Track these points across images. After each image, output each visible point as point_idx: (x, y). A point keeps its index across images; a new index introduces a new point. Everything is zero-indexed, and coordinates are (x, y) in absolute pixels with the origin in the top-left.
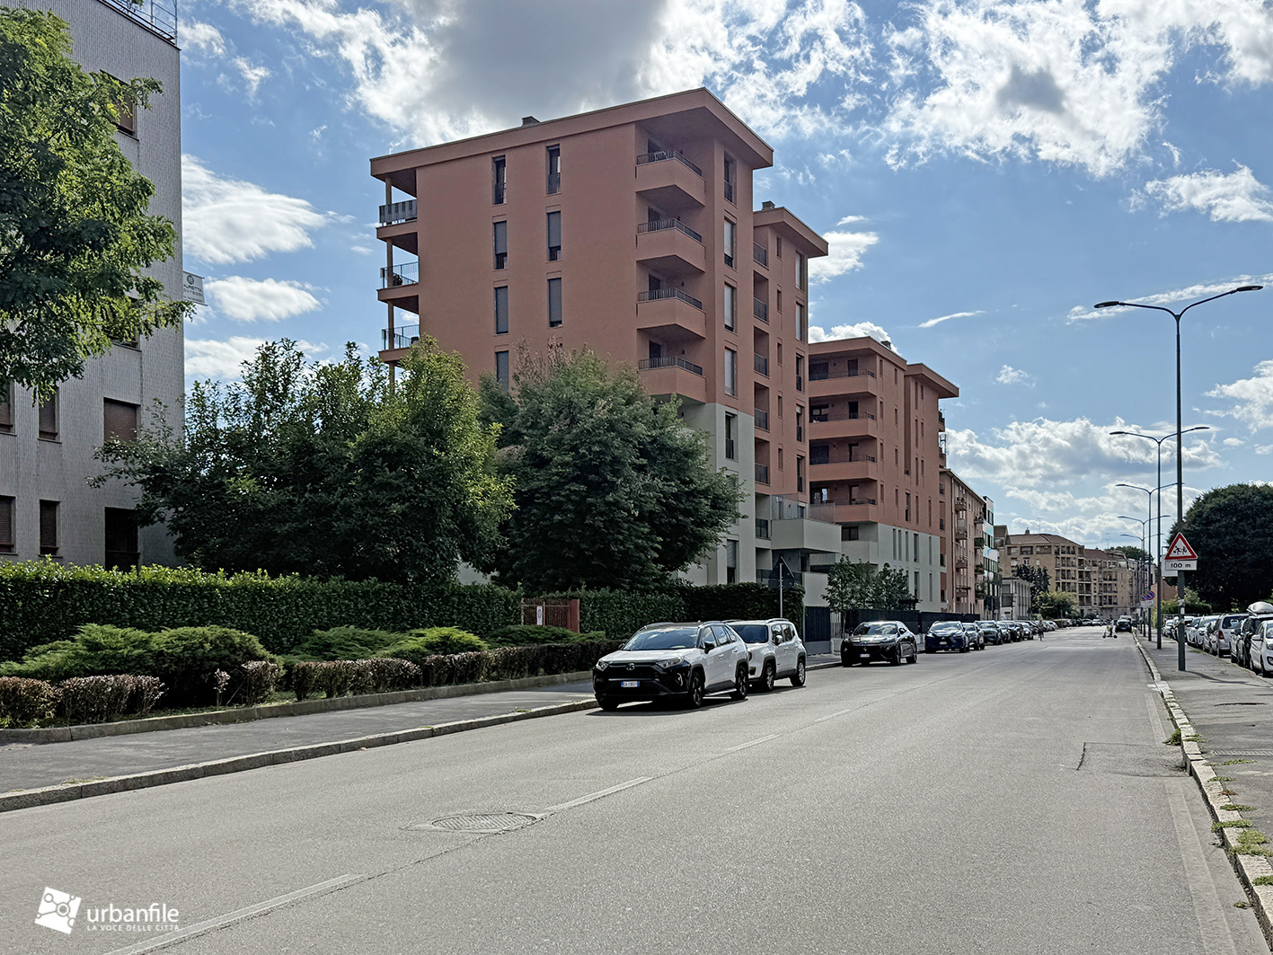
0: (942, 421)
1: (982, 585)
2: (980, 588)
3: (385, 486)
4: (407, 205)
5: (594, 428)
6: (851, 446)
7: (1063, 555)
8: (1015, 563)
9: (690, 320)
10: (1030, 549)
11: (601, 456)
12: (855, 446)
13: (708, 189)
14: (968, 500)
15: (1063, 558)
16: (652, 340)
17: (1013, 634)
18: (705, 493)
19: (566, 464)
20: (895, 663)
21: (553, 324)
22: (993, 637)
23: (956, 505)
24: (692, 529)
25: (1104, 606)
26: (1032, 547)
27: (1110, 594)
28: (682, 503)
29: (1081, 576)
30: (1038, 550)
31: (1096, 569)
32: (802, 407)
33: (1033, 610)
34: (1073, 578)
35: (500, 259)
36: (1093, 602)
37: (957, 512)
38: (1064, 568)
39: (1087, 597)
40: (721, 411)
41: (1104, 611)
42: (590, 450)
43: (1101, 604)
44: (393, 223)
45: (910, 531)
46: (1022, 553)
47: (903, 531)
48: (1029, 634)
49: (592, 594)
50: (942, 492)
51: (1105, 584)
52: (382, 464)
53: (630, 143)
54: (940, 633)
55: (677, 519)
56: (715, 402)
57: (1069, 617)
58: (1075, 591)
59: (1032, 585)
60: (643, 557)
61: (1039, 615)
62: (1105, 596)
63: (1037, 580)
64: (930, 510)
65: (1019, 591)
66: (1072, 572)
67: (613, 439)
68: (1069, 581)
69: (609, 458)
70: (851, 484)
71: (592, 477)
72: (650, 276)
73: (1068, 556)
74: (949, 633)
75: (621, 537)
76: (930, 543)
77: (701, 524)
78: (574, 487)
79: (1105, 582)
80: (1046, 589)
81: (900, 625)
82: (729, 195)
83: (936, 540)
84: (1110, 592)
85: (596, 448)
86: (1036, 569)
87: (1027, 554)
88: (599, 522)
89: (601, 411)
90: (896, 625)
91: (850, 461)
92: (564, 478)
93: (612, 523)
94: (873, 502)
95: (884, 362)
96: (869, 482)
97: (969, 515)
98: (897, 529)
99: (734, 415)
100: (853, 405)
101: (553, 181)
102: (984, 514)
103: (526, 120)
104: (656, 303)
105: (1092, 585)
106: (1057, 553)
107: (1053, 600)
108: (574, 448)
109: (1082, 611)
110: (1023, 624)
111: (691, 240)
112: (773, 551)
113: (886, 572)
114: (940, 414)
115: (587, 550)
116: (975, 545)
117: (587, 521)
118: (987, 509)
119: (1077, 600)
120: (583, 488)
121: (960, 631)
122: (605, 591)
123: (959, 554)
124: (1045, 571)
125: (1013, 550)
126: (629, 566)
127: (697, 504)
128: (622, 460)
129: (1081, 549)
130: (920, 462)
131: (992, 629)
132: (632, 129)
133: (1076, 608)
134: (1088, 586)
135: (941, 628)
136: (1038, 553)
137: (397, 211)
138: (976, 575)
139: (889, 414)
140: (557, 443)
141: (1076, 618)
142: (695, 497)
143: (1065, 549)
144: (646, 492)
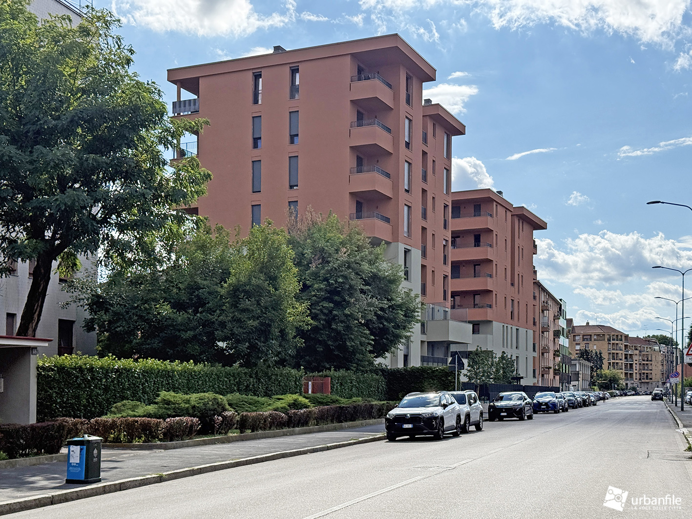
0: (535, 247)
1: (559, 365)
2: (557, 367)
3: (244, 310)
4: (192, 102)
5: (339, 266)
6: (475, 266)
7: (613, 342)
8: (578, 347)
9: (383, 186)
10: (589, 337)
11: (343, 285)
12: (478, 266)
13: (396, 97)
14: (550, 302)
15: (613, 344)
16: (358, 200)
17: (584, 401)
18: (400, 306)
19: (321, 289)
20: (522, 419)
21: (291, 187)
22: (572, 403)
23: (542, 306)
24: (392, 331)
25: (643, 381)
26: (591, 335)
27: (647, 372)
28: (386, 313)
29: (626, 358)
30: (595, 337)
31: (637, 352)
32: (446, 241)
33: (593, 384)
34: (620, 359)
35: (256, 141)
36: (634, 378)
37: (543, 311)
38: (614, 351)
39: (630, 374)
40: (402, 247)
41: (642, 385)
42: (336, 281)
43: (640, 379)
44: (182, 114)
45: (513, 327)
46: (584, 340)
47: (509, 327)
48: (594, 402)
49: (337, 374)
50: (535, 297)
51: (644, 364)
52: (243, 296)
53: (348, 67)
54: (541, 400)
55: (383, 324)
56: (398, 241)
57: (618, 390)
58: (622, 369)
59: (592, 364)
60: (364, 349)
61: (596, 388)
62: (644, 373)
63: (595, 360)
64: (527, 312)
65: (583, 368)
66: (620, 355)
67: (350, 273)
68: (617, 361)
69: (348, 286)
70: (475, 293)
71: (336, 298)
72: (357, 156)
73: (617, 342)
74: (547, 400)
75: (353, 337)
76: (527, 335)
77: (397, 327)
78: (326, 304)
79: (644, 362)
80: (601, 367)
81: (524, 394)
82: (408, 101)
83: (531, 332)
84: (647, 370)
85: (340, 280)
86: (594, 351)
87: (587, 340)
88: (340, 327)
89: (343, 256)
90: (522, 394)
91: (475, 277)
92: (319, 298)
93: (348, 328)
94: (490, 306)
95: (498, 206)
96: (488, 292)
97: (550, 314)
98: (506, 325)
99: (409, 250)
100: (477, 237)
101: (294, 89)
102: (560, 311)
103: (277, 48)
104: (361, 175)
105: (634, 365)
106: (609, 340)
107: (606, 376)
108: (326, 279)
109: (627, 384)
110: (590, 394)
111: (385, 133)
112: (428, 342)
113: (503, 358)
114: (534, 241)
115: (332, 345)
116: (554, 336)
117: (333, 327)
118: (563, 308)
119: (623, 376)
120: (332, 305)
121: (555, 399)
122: (342, 372)
123: (543, 343)
124: (600, 353)
125: (577, 338)
126: (355, 355)
127: (396, 314)
128: (355, 287)
129: (627, 336)
130: (520, 276)
131: (571, 398)
132: (348, 58)
133: (623, 382)
134: (631, 365)
135: (541, 397)
136: (595, 340)
137: (185, 106)
138: (554, 358)
139: (501, 243)
140: (315, 275)
141: (623, 390)
142: (393, 309)
143: (615, 337)
144: (368, 307)
